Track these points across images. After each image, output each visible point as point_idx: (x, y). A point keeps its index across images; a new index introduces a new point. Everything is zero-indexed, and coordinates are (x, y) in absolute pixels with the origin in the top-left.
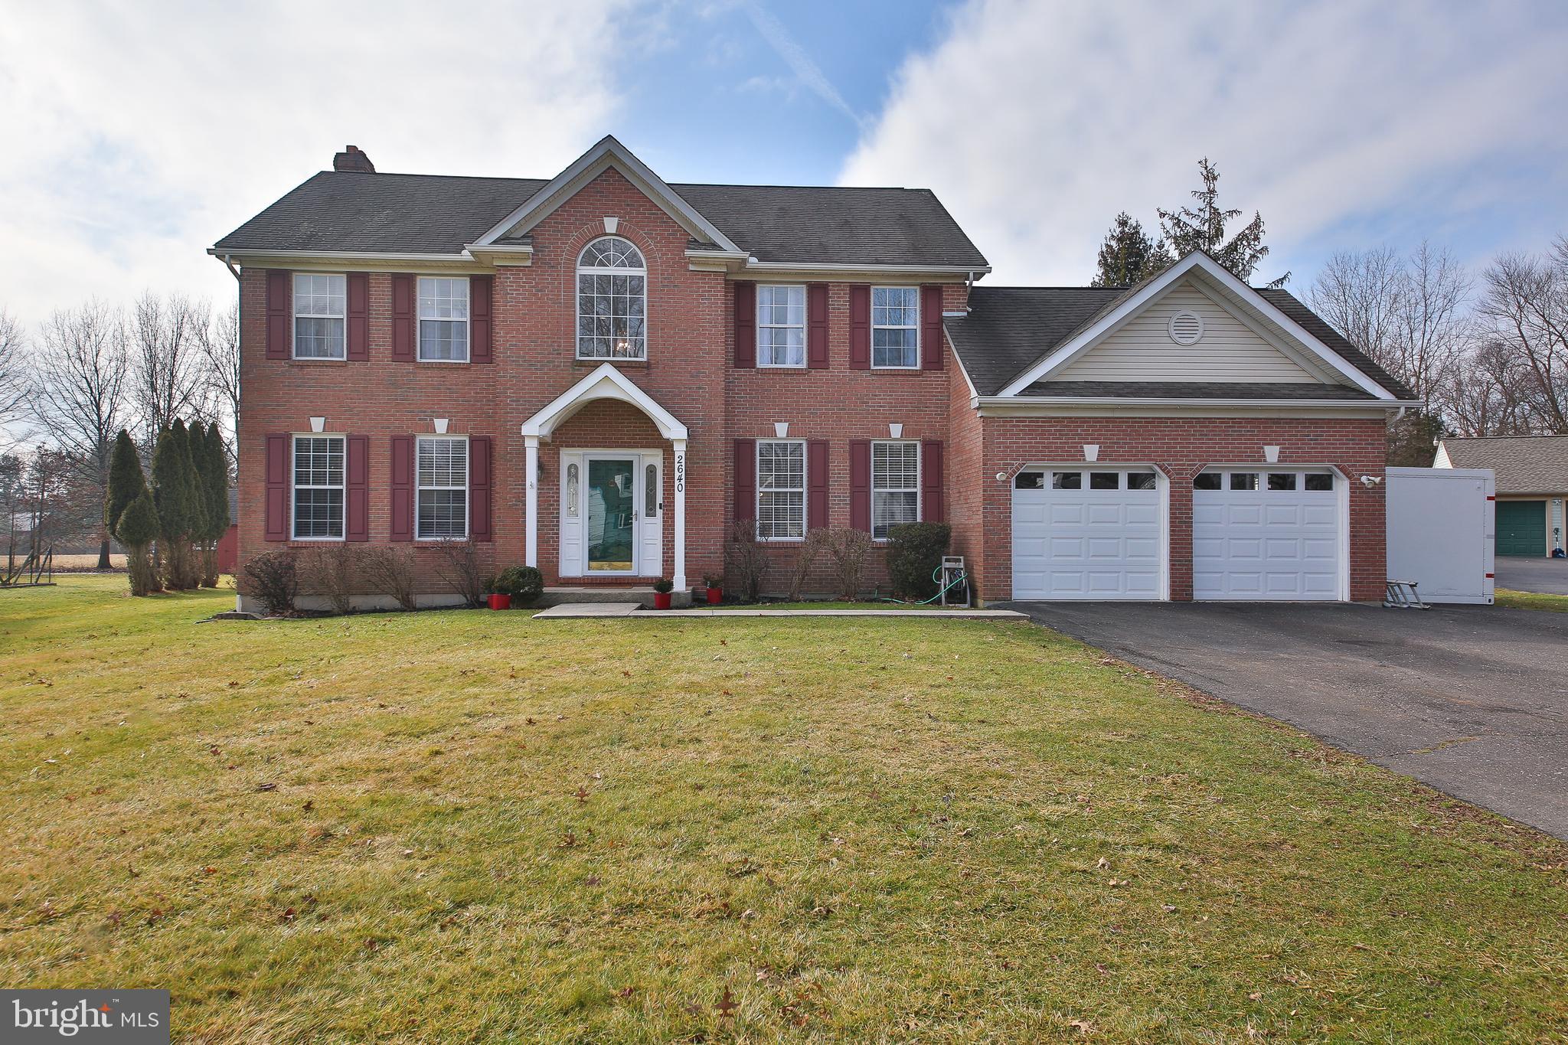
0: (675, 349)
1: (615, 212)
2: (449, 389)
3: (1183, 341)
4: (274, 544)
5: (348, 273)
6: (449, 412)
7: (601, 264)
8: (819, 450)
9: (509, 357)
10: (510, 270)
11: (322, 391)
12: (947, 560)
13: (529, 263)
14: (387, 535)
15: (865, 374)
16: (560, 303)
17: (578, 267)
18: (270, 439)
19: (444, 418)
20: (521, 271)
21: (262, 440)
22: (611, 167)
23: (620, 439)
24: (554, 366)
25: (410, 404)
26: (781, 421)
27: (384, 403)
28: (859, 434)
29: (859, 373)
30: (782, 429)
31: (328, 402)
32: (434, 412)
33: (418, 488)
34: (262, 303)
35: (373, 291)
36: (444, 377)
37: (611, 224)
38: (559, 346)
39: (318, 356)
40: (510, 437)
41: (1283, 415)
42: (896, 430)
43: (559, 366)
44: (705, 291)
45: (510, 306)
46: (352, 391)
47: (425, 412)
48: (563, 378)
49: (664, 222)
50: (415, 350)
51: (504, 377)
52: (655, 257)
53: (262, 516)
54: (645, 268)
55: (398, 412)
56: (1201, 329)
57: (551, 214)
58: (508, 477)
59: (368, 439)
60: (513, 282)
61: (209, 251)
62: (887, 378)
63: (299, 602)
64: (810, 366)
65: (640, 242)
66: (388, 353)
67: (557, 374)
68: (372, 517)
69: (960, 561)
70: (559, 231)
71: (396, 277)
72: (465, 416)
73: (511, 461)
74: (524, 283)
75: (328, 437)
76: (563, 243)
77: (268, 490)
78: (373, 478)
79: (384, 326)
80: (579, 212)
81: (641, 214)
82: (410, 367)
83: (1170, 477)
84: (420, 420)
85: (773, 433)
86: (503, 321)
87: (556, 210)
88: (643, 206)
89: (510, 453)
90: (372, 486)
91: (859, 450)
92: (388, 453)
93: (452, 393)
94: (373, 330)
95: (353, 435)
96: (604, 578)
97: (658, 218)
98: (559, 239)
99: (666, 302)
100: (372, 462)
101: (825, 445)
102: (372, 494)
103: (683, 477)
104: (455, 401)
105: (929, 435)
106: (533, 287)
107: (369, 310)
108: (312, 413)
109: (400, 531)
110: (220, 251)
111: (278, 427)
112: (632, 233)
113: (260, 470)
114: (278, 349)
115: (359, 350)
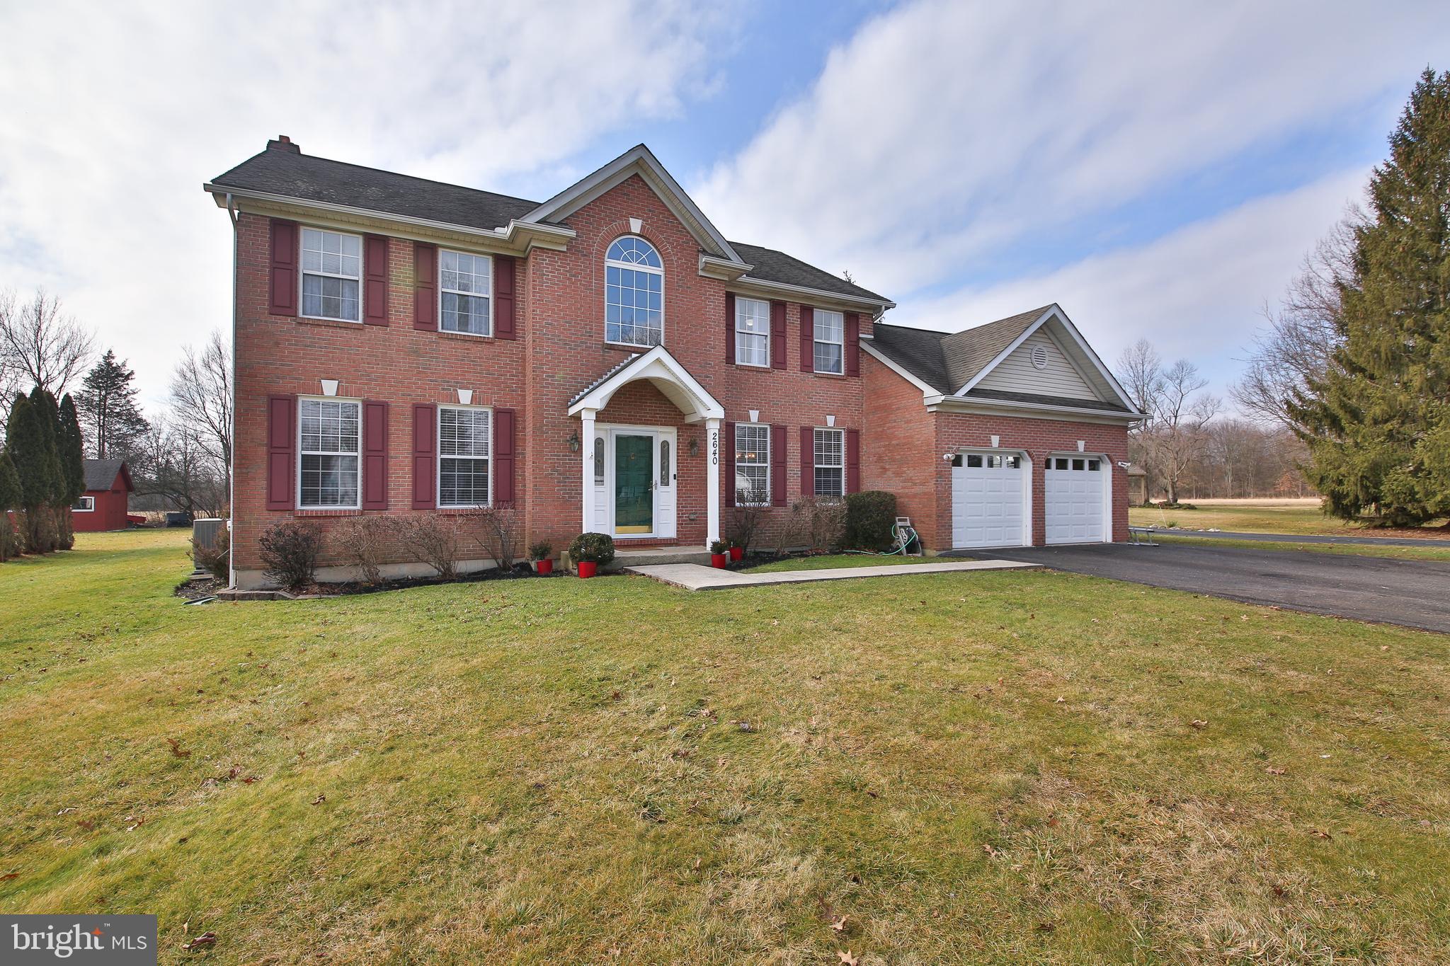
0: (687, 342)
1: (639, 215)
2: (473, 361)
3: (1038, 366)
4: (278, 514)
5: (366, 235)
6: (472, 384)
7: (625, 259)
8: (780, 433)
9: (545, 334)
10: (546, 253)
11: (336, 353)
12: (900, 520)
13: (564, 249)
14: (408, 501)
15: (811, 376)
16: (592, 290)
17: (606, 259)
18: (273, 400)
19: (468, 389)
20: (557, 255)
21: (263, 401)
22: (637, 175)
23: (643, 416)
24: (586, 347)
25: (432, 373)
26: (753, 409)
27: (405, 370)
28: (806, 422)
29: (806, 375)
30: (754, 415)
31: (342, 365)
32: (457, 383)
33: (439, 457)
34: (265, 254)
35: (392, 256)
36: (468, 349)
37: (636, 225)
38: (591, 329)
39: (327, 316)
40: (545, 410)
41: (1087, 421)
42: (831, 420)
43: (591, 347)
44: (711, 295)
45: (546, 286)
46: (369, 356)
47: (448, 382)
48: (595, 359)
49: (680, 231)
50: (437, 320)
51: (540, 353)
52: (672, 260)
53: (264, 483)
54: (662, 269)
55: (420, 380)
56: (1047, 362)
57: (584, 207)
58: (544, 448)
59: (388, 405)
60: (550, 265)
61: (207, 188)
62: (825, 380)
63: (322, 575)
64: (773, 366)
65: (660, 245)
66: (410, 320)
67: (590, 354)
68: (392, 485)
69: (906, 520)
70: (591, 223)
71: (418, 246)
72: (489, 389)
73: (547, 433)
74: (559, 266)
75: (340, 402)
76: (595, 236)
77: (271, 455)
78: (393, 445)
79: (404, 293)
80: (610, 209)
81: (661, 220)
82: (434, 337)
83: (1033, 460)
84: (443, 389)
85: (748, 419)
86: (539, 300)
87: (589, 204)
88: (663, 213)
89: (546, 426)
90: (392, 453)
91: (806, 432)
92: (409, 421)
93: (476, 365)
94: (393, 295)
95: (370, 401)
96: (631, 540)
97: (674, 226)
98: (591, 231)
99: (681, 300)
100: (392, 429)
101: (784, 429)
102: (392, 462)
103: (717, 452)
104: (479, 373)
105: (850, 425)
106: (567, 271)
107: (389, 275)
108: (323, 375)
109: (422, 500)
110: (220, 188)
111: (283, 387)
112: (653, 236)
113: (261, 433)
114: (283, 303)
115: (377, 314)
